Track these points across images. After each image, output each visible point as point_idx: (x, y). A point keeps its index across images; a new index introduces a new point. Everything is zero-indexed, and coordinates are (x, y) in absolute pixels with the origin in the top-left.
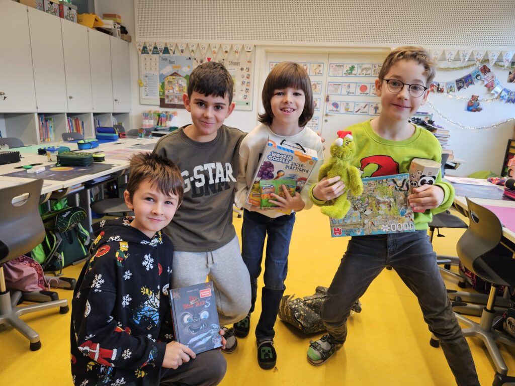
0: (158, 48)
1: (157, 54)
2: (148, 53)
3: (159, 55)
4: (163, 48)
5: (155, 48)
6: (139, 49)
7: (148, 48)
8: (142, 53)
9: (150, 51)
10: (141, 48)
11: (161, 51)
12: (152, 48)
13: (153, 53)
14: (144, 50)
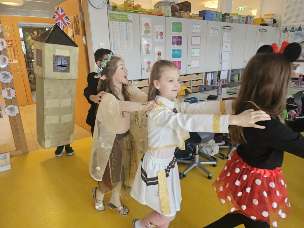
0: (295, 28)
1: (293, 31)
2: (288, 32)
3: (294, 32)
4: (298, 28)
5: (293, 28)
6: (282, 30)
7: (288, 29)
8: (284, 32)
9: (289, 30)
10: (284, 30)
11: (296, 30)
12: (290, 29)
13: (290, 32)
14: (286, 30)
